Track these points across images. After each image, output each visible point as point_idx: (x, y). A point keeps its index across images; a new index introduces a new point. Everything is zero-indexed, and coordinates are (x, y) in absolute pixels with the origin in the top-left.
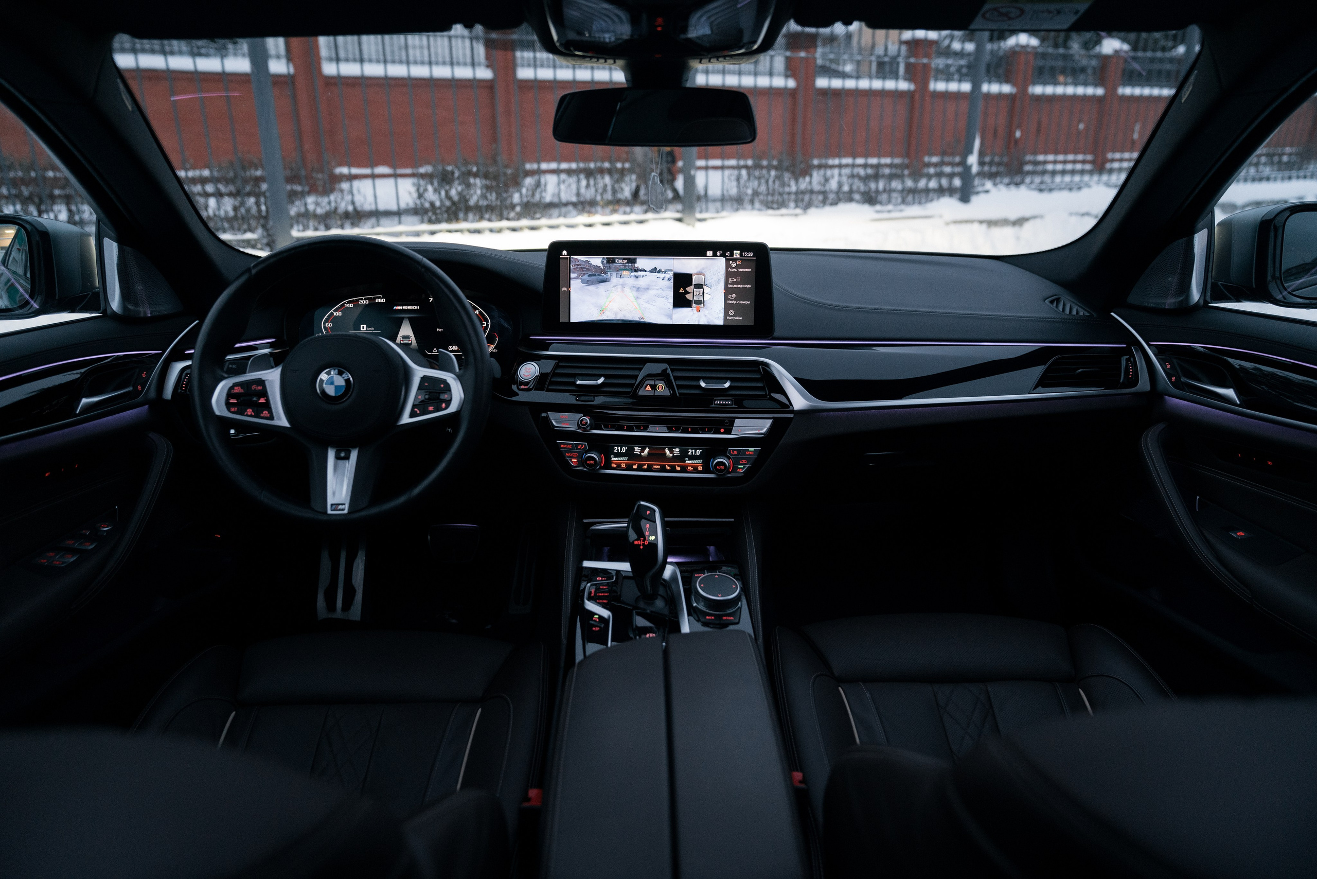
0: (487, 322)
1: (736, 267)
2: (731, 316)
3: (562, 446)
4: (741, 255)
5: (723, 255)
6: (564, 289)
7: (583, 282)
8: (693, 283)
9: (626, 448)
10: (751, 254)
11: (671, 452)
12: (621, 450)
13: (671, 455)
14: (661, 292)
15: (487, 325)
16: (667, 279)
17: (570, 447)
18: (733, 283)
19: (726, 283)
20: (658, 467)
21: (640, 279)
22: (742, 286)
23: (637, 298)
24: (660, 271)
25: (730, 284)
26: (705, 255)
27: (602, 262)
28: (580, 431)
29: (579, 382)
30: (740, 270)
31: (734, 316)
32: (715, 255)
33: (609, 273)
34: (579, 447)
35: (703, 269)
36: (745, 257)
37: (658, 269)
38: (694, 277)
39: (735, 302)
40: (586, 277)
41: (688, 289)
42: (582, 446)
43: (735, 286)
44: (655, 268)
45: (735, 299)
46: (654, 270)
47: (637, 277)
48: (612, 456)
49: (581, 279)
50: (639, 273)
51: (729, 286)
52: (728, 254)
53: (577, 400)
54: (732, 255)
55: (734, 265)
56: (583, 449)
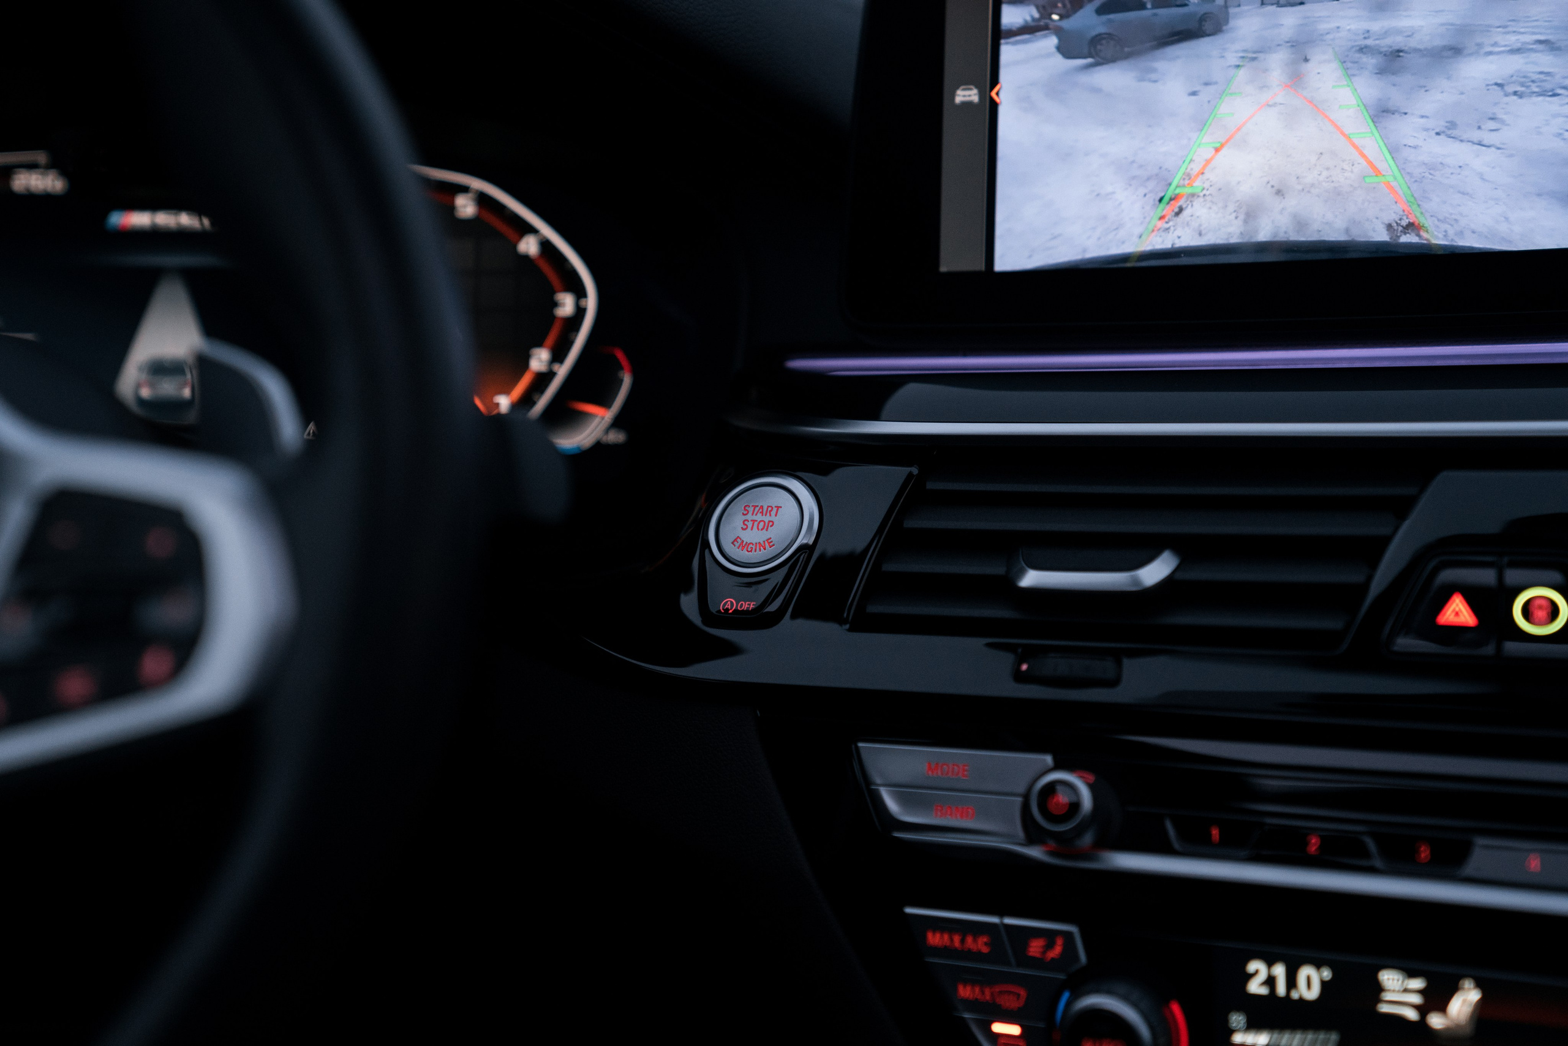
0: (579, 292)
3: (935, 939)
6: (966, 95)
7: (1066, 50)
9: (1327, 974)
12: (1291, 983)
15: (580, 312)
17: (980, 945)
28: (1035, 852)
29: (1032, 578)
34: (1035, 947)
40: (1087, 20)
42: (1050, 946)
48: (1237, 1019)
49: (1058, 32)
53: (1019, 677)
56: (1053, 965)
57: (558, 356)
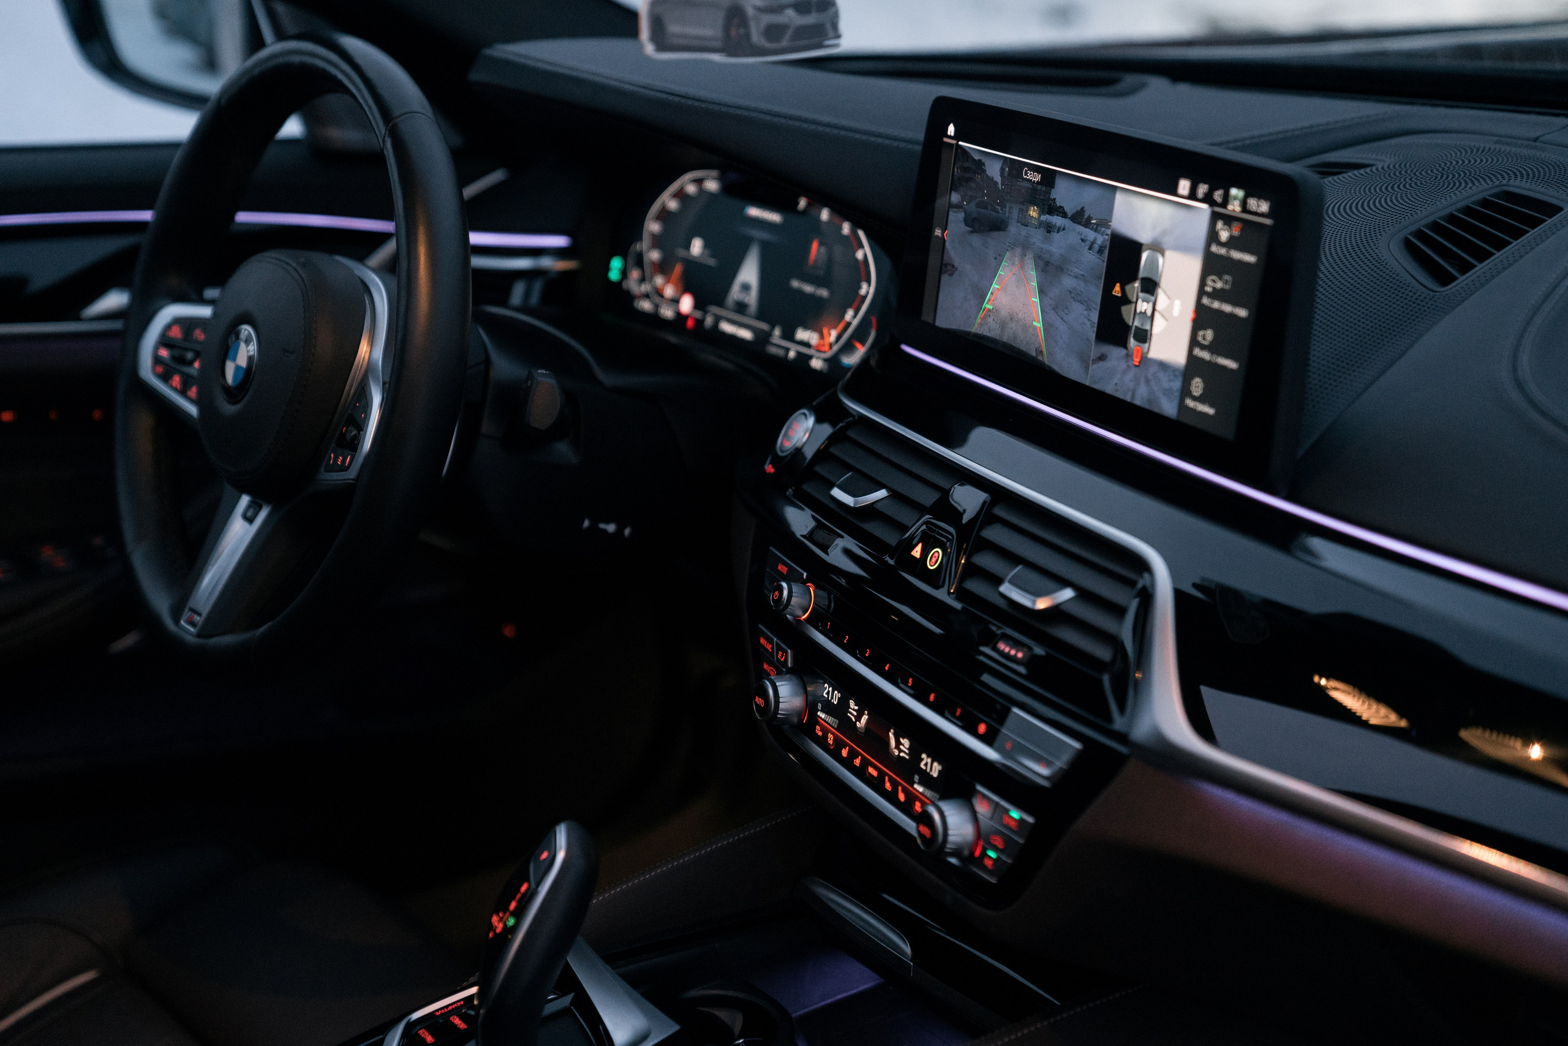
0: (869, 285)
1: (1231, 243)
2: (1195, 399)
3: (762, 641)
4: (1244, 204)
5: (1208, 199)
6: (938, 232)
7: (966, 221)
8: (1142, 273)
9: (840, 695)
10: (1264, 207)
11: (898, 743)
12: (832, 695)
13: (896, 752)
14: (1081, 286)
15: (867, 295)
16: (1096, 247)
17: (769, 647)
18: (1216, 295)
19: (1201, 293)
20: (874, 773)
21: (1056, 236)
22: (1227, 308)
23: (1042, 292)
24: (1087, 224)
25: (1209, 295)
26: (1174, 191)
27: (1002, 170)
29: (835, 491)
30: (1236, 255)
31: (1200, 399)
32: (1192, 196)
33: (1008, 205)
34: (779, 655)
35: (1164, 233)
36: (1255, 214)
37: (1086, 216)
38: (1145, 256)
39: (1205, 355)
40: (973, 207)
41: (1128, 288)
42: (782, 655)
43: (1216, 305)
44: (1082, 211)
45: (1210, 348)
46: (1079, 217)
47: (1049, 228)
48: (820, 706)
49: (965, 211)
50: (1057, 220)
51: (1205, 301)
52: (1218, 195)
53: (809, 537)
54: (1224, 204)
55: (1224, 235)
56: (783, 664)
57: (855, 317)
